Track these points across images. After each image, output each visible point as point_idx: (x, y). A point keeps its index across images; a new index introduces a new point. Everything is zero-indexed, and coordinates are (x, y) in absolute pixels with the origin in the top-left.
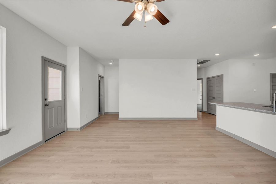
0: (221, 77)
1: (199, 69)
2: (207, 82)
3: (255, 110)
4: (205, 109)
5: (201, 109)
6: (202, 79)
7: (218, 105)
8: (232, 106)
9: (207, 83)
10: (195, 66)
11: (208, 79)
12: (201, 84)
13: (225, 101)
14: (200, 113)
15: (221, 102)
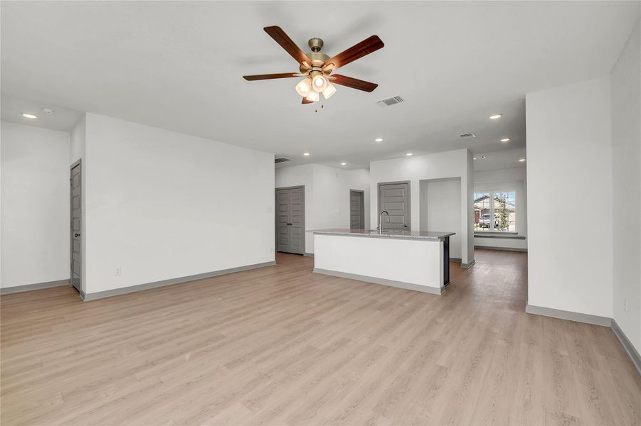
7: (316, 234)
11: (278, 190)
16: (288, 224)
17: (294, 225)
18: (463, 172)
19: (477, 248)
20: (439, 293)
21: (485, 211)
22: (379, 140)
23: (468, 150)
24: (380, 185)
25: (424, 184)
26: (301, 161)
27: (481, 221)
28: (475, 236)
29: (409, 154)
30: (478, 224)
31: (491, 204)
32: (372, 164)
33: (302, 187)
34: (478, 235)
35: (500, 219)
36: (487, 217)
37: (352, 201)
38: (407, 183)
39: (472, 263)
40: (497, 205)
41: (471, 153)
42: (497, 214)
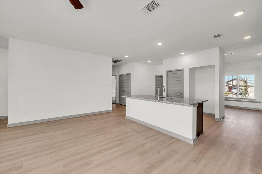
0: (129, 75)
1: (113, 66)
2: (120, 78)
3: (149, 100)
4: (118, 101)
5: (115, 101)
6: (115, 76)
7: (127, 97)
8: (136, 98)
9: (120, 80)
10: (111, 64)
11: (120, 76)
12: (115, 80)
13: (132, 94)
14: (114, 105)
15: (129, 95)
16: (124, 92)
17: (126, 92)
18: (216, 62)
19: (227, 107)
20: (192, 143)
21: (234, 86)
22: (160, 44)
23: (220, 48)
24: (168, 72)
25: (192, 70)
26: (128, 61)
27: (233, 91)
28: (225, 100)
29: (183, 53)
30: (231, 93)
31: (238, 83)
32: (164, 61)
33: (129, 74)
34: (227, 99)
35: (243, 90)
36: (235, 89)
37: (156, 80)
38: (182, 70)
39: (223, 118)
40: (242, 83)
41: (222, 51)
42: (242, 88)
